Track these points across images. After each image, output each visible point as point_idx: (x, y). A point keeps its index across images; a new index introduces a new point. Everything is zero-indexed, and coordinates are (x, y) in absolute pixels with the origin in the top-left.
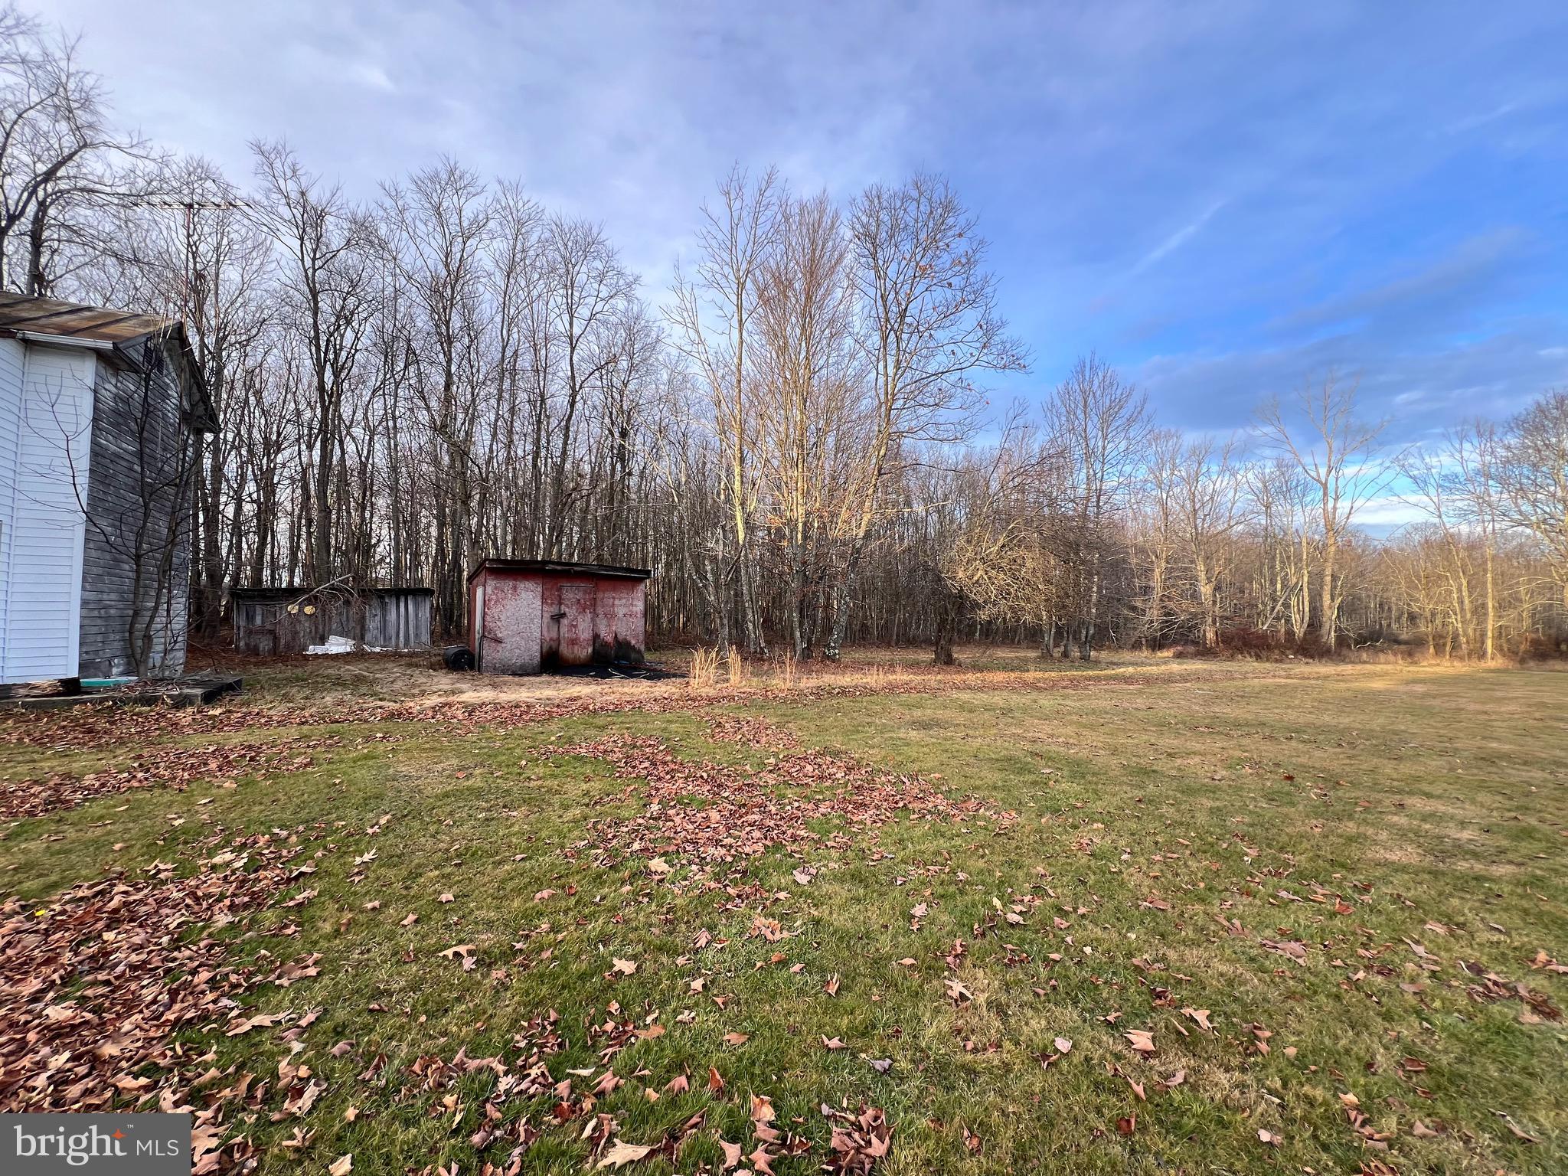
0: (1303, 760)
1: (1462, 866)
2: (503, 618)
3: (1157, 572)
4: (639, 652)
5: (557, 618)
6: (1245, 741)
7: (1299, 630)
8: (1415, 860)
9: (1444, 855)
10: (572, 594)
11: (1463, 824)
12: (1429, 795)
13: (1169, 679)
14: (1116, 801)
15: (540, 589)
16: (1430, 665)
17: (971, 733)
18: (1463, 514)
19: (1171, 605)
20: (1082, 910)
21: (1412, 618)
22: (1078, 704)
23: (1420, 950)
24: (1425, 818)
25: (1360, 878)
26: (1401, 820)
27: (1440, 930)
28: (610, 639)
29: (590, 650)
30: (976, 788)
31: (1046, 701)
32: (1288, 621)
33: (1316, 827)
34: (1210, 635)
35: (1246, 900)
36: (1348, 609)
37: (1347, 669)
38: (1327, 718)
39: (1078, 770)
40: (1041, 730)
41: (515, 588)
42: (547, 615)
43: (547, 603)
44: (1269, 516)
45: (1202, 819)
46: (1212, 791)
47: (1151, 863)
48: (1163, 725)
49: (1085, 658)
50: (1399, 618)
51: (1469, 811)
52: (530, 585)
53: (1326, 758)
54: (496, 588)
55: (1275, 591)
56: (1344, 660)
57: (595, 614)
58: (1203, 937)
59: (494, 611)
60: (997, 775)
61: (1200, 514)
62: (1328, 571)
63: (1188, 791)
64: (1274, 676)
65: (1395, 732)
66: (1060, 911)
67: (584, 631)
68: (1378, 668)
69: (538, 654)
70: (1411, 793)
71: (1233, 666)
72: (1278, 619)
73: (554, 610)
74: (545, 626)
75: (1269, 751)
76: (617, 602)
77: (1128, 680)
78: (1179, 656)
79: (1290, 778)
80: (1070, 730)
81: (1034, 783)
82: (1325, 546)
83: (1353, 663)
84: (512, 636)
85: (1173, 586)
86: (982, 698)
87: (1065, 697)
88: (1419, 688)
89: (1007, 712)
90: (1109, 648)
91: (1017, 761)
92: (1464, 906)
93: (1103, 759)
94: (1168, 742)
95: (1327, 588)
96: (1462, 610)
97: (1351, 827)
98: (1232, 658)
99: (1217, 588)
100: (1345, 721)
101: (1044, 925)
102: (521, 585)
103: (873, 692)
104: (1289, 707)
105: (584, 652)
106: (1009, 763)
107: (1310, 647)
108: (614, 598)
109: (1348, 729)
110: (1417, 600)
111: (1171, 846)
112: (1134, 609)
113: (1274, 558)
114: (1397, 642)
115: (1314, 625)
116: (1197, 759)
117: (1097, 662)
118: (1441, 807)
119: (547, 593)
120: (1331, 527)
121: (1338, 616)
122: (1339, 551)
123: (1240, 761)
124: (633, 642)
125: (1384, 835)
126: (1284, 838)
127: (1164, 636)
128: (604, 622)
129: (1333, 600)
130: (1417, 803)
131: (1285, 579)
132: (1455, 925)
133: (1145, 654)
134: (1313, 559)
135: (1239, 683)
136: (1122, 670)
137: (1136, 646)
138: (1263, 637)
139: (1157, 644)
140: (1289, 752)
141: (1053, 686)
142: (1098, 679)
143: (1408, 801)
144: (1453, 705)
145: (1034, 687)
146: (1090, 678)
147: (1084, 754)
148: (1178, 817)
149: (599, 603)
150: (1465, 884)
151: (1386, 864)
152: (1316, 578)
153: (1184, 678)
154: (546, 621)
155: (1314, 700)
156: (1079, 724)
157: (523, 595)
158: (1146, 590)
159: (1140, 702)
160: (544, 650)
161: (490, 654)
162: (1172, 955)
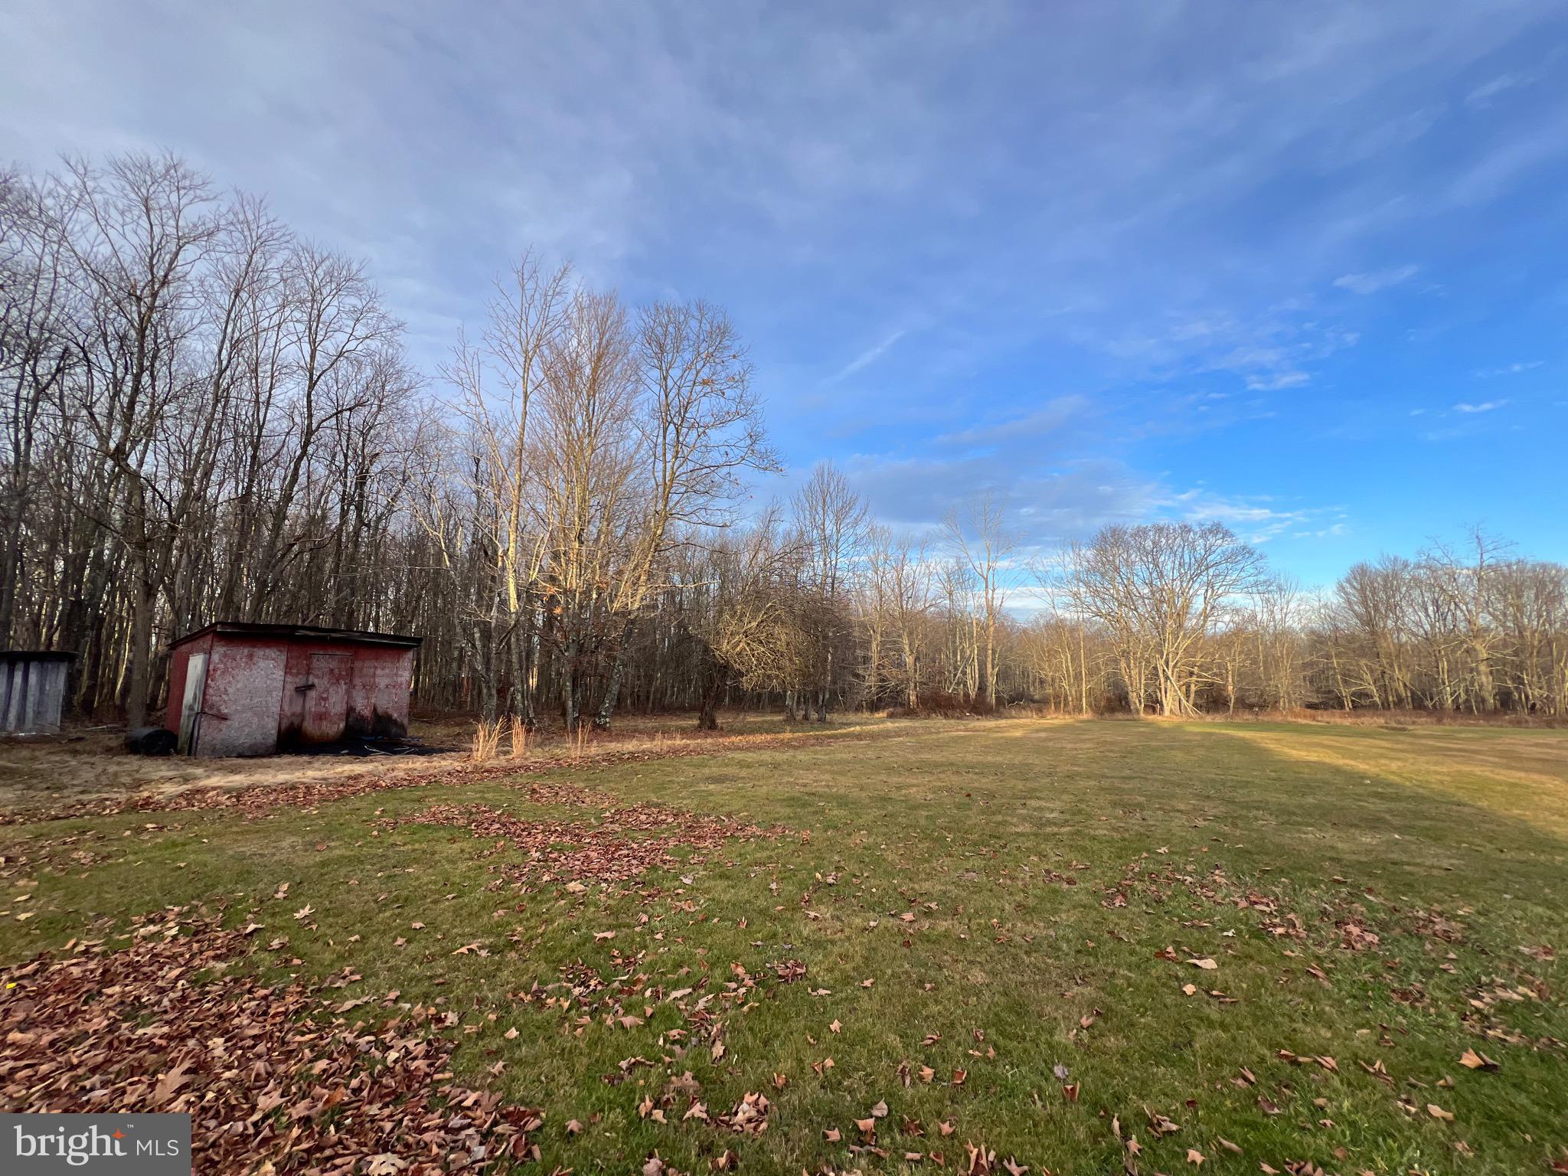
0: (976, 785)
1: (1049, 830)
2: (230, 690)
3: (874, 646)
4: (402, 727)
5: (303, 690)
6: (942, 776)
7: (973, 694)
8: (1028, 830)
9: (1042, 826)
10: (324, 663)
11: (1052, 811)
12: (1038, 798)
13: (887, 735)
14: (871, 817)
15: (284, 657)
16: (1052, 719)
17: (757, 783)
18: (1067, 606)
19: (884, 672)
20: (866, 875)
21: (1042, 682)
22: (826, 757)
23: (1027, 868)
24: (1035, 810)
25: (1002, 842)
26: (1024, 812)
27: (1036, 859)
28: (367, 713)
29: (342, 725)
30: (776, 820)
31: (802, 756)
32: (965, 685)
33: (981, 819)
34: (913, 698)
35: (949, 859)
36: (1003, 676)
37: (1003, 722)
38: (990, 758)
39: (842, 801)
40: (808, 778)
41: (251, 656)
42: (290, 687)
43: (291, 674)
44: (952, 601)
45: (923, 822)
46: (926, 806)
47: (898, 848)
48: (890, 770)
49: (822, 720)
50: (1034, 682)
51: (1057, 804)
52: (272, 653)
53: (987, 782)
54: (225, 655)
55: (956, 661)
56: (1000, 716)
57: (351, 685)
58: (929, 876)
59: (219, 682)
60: (788, 810)
61: (905, 597)
62: (990, 646)
63: (915, 808)
64: (957, 730)
65: (1027, 765)
66: (855, 876)
67: (336, 703)
68: (1021, 721)
69: (274, 732)
70: (1031, 798)
71: (929, 723)
72: (958, 684)
73: (300, 681)
74: (287, 699)
75: (956, 780)
76: (379, 672)
77: (859, 737)
78: (891, 716)
79: (969, 795)
80: (827, 777)
81: (816, 813)
82: (988, 626)
83: (1006, 718)
84: (243, 712)
85: (887, 656)
86: (750, 757)
87: (816, 752)
88: (1043, 735)
89: (776, 766)
90: (837, 710)
91: (799, 799)
92: (1047, 848)
93: (855, 793)
94: (895, 780)
95: (989, 659)
96: (1069, 676)
97: (999, 818)
98: (928, 717)
99: (917, 659)
100: (999, 759)
101: (847, 883)
102: (260, 652)
103: (660, 756)
104: (967, 752)
105: (334, 728)
106: (791, 801)
107: (979, 707)
108: (376, 668)
109: (1001, 765)
110: (1043, 669)
111: (907, 838)
112: (857, 676)
113: (955, 635)
114: (1034, 701)
115: (982, 688)
116: (915, 789)
117: (831, 723)
118: (1043, 803)
119: (293, 662)
120: (991, 611)
121: (997, 682)
122: (996, 630)
123: (941, 789)
124: (395, 715)
125: (1015, 820)
126: (966, 827)
127: (880, 699)
128: (362, 693)
129: (993, 668)
130: (1033, 803)
131: (963, 651)
132: (1042, 856)
133: (866, 715)
134: (979, 636)
135: (934, 736)
136: (852, 729)
137: (858, 709)
138: (949, 698)
139: (874, 706)
140: (969, 781)
141: (802, 745)
142: (835, 737)
143: (1028, 802)
144: (1059, 745)
145: (787, 745)
146: (829, 737)
147: (842, 791)
148: (909, 822)
149: (356, 672)
150: (1047, 838)
151: (1017, 833)
152: (983, 650)
153: (898, 733)
154: (287, 693)
155: (982, 746)
156: (832, 772)
157: (262, 664)
158: (866, 660)
159: (871, 754)
160: (283, 726)
161: (209, 733)
162: (916, 886)
